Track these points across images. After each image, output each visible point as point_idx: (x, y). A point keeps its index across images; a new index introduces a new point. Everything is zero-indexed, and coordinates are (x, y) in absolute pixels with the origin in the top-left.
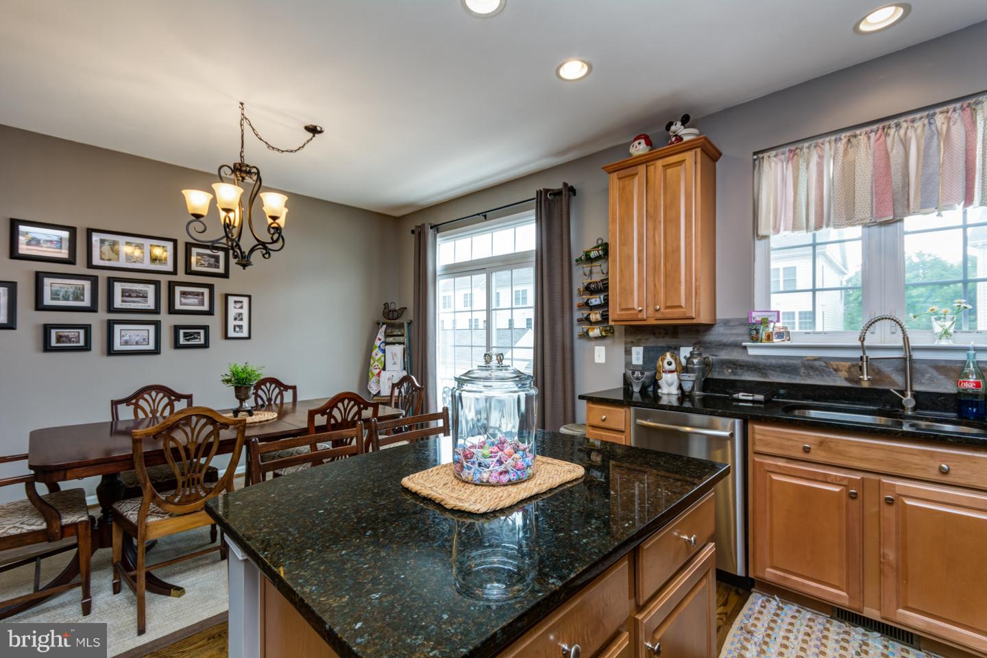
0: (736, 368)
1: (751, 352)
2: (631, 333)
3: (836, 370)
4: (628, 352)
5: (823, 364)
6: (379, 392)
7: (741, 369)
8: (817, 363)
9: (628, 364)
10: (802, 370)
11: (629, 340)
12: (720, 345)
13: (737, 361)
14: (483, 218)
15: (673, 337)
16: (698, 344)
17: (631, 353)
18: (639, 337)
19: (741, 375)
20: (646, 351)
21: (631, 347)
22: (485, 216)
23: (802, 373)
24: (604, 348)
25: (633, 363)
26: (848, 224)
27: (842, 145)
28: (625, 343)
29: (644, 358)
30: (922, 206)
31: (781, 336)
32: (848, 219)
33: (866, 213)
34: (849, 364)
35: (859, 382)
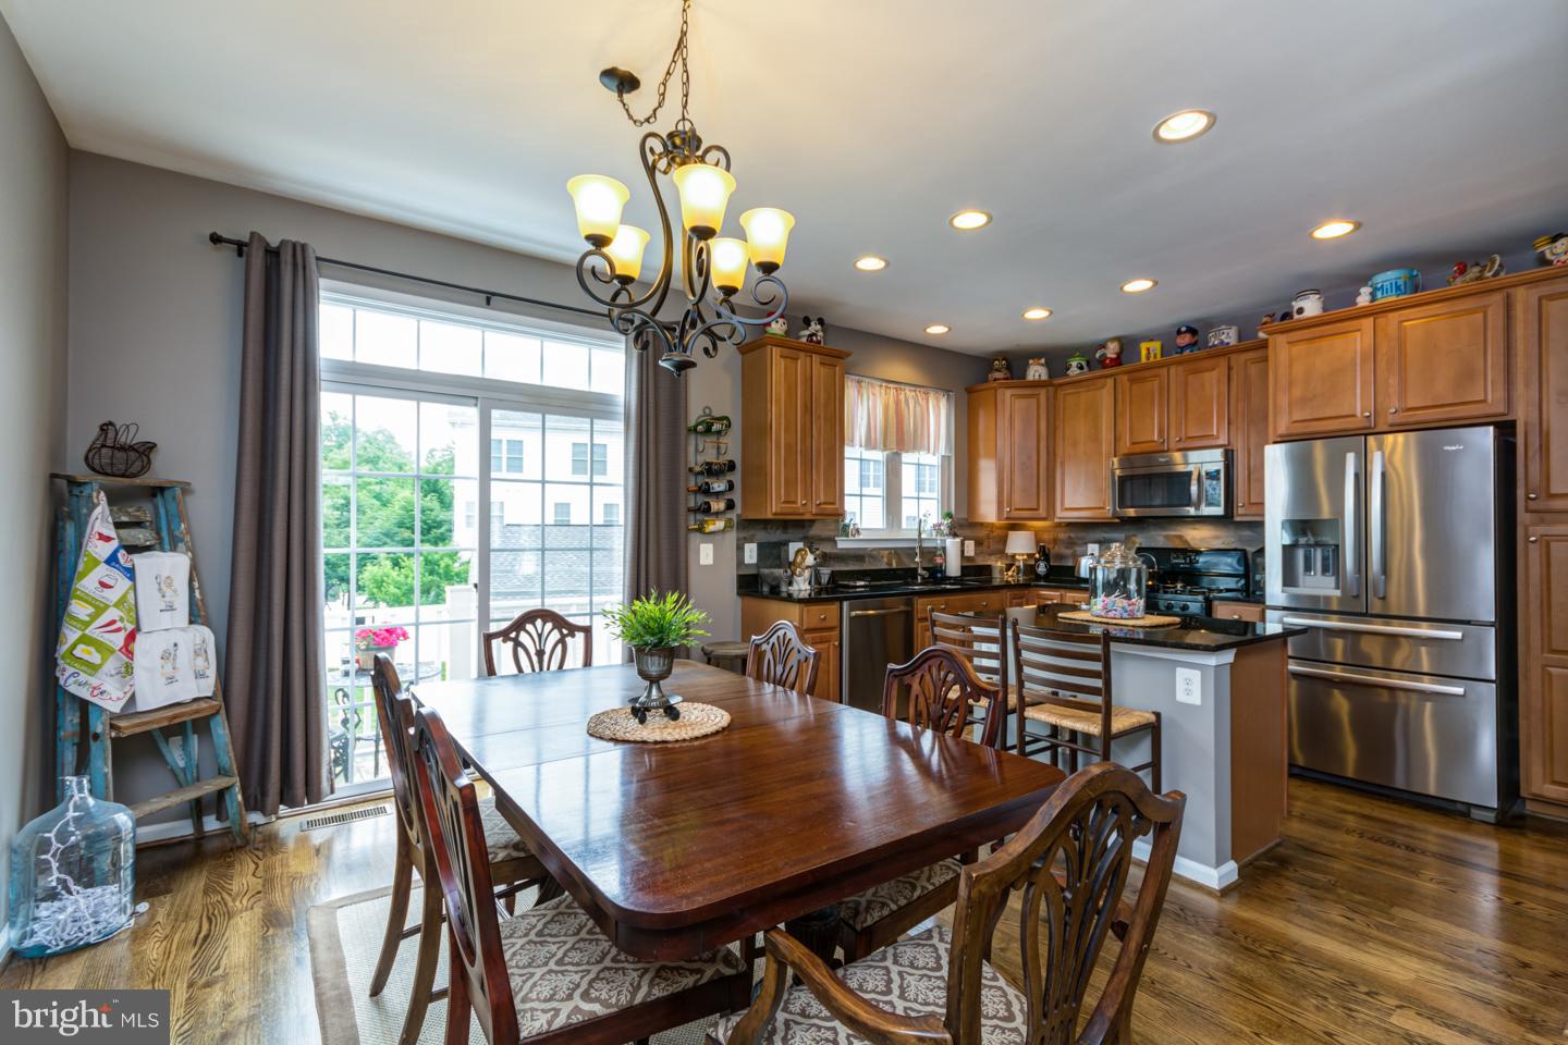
1: (840, 546)
3: (882, 557)
4: (740, 549)
5: (876, 553)
6: (132, 699)
7: (839, 561)
8: (874, 553)
9: (740, 562)
10: (867, 559)
11: (742, 535)
13: (831, 553)
14: (484, 302)
15: (789, 533)
17: (744, 551)
18: (760, 532)
19: (840, 567)
20: (761, 547)
21: (744, 544)
22: (489, 298)
23: (866, 562)
24: (711, 546)
25: (746, 562)
26: (885, 450)
27: (883, 392)
28: (738, 539)
29: (759, 555)
30: (915, 448)
31: (858, 531)
32: (885, 447)
33: (894, 445)
34: (887, 552)
35: (891, 565)
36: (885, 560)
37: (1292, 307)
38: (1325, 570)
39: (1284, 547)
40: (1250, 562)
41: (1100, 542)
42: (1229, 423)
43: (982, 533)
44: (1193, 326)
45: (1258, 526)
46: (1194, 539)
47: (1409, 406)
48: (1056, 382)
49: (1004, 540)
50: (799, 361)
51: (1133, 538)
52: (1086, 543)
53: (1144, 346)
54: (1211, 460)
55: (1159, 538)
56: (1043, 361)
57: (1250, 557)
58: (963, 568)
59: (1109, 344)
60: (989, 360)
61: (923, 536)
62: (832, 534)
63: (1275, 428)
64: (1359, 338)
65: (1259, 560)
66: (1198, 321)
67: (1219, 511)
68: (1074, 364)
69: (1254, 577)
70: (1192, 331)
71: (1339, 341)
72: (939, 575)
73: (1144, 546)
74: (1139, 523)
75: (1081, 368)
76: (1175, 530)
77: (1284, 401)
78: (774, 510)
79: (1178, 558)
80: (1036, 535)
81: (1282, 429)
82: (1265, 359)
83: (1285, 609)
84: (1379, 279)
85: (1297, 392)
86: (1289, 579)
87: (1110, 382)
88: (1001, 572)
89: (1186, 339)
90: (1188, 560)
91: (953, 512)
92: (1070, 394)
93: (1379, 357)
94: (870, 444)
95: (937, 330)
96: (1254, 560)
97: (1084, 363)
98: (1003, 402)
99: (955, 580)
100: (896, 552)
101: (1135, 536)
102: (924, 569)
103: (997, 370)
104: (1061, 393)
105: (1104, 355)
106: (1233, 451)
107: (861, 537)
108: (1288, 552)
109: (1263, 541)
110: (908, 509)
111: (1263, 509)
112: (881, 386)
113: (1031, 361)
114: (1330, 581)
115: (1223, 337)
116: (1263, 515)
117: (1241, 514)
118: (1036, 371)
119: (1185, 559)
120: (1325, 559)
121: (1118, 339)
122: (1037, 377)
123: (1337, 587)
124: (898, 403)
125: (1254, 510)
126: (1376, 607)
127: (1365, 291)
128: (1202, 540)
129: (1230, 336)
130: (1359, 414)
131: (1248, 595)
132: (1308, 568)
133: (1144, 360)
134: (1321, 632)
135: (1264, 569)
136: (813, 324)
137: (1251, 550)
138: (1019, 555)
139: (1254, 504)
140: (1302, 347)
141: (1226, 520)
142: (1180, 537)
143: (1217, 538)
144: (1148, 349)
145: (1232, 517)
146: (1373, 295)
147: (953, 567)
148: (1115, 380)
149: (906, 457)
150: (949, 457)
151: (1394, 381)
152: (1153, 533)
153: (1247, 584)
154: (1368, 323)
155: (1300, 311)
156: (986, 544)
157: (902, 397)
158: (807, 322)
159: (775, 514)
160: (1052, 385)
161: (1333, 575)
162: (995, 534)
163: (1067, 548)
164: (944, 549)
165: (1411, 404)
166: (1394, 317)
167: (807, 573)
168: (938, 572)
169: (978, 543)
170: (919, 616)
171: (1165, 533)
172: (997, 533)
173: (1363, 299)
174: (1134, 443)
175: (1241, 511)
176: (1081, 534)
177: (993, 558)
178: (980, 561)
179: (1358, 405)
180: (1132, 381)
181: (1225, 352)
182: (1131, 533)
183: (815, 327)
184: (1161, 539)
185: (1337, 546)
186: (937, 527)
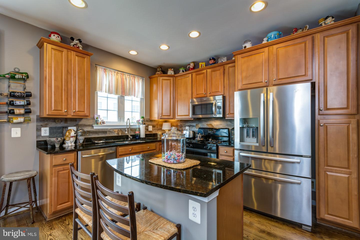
0: (90, 133)
1: (95, 128)
2: (41, 121)
3: (115, 132)
4: (38, 130)
5: (112, 130)
7: (92, 133)
8: (111, 130)
9: (39, 136)
10: (108, 132)
11: (40, 124)
12: (84, 126)
13: (90, 131)
15: (65, 123)
16: (77, 125)
17: (41, 131)
18: (46, 123)
19: (91, 136)
20: (51, 129)
21: (41, 128)
23: (108, 133)
24: (19, 129)
25: (42, 135)
26: (117, 95)
27: (116, 74)
28: (37, 126)
29: (50, 132)
30: (129, 95)
31: (103, 123)
32: (117, 93)
33: (120, 93)
34: (117, 130)
35: (119, 134)
36: (116, 133)
37: (243, 47)
38: (253, 136)
39: (240, 128)
40: (230, 132)
41: (189, 126)
42: (224, 87)
43: (154, 123)
44: (214, 57)
45: (232, 121)
46: (215, 125)
47: (280, 78)
48: (176, 75)
49: (162, 125)
50: (63, 52)
51: (198, 125)
52: (185, 126)
53: (200, 64)
54: (219, 99)
55: (205, 125)
56: (172, 69)
57: (230, 130)
58: (146, 135)
59: (191, 64)
60: (156, 69)
61: (131, 124)
62: (91, 123)
63: (237, 87)
64: (264, 55)
65: (233, 132)
66: (216, 56)
67: (221, 116)
68: (181, 70)
69: (231, 137)
70: (214, 59)
71: (257, 56)
72: (137, 137)
73: (201, 127)
74: (199, 120)
75: (183, 71)
76: (209, 122)
77: (240, 77)
78: (47, 114)
79: (210, 131)
80: (171, 124)
81: (240, 88)
82: (234, 66)
83: (240, 150)
84: (269, 35)
85: (244, 74)
86: (242, 140)
87: (190, 75)
88: (160, 135)
89: (212, 61)
90: (213, 132)
91: (144, 117)
92: (179, 79)
93: (270, 61)
94: (110, 92)
95: (133, 53)
96: (231, 132)
97: (184, 70)
98: (159, 81)
99: (143, 139)
100: (121, 130)
101: (198, 124)
102: (131, 135)
103: (158, 71)
104: (177, 79)
105: (189, 67)
106: (225, 96)
107: (105, 125)
108: (242, 129)
109: (234, 126)
110: (127, 115)
111: (234, 115)
112: (115, 72)
113: (169, 69)
114: (255, 140)
115: (222, 60)
116: (234, 117)
117: (228, 117)
118: (170, 72)
119: (212, 131)
120: (253, 132)
121: (194, 62)
122: (170, 74)
123: (257, 142)
124: (122, 79)
125: (231, 115)
126: (270, 150)
127: (265, 39)
128: (217, 125)
129: (224, 60)
130: (263, 81)
131: (229, 144)
132: (248, 135)
133: (200, 67)
134: (250, 158)
135: (234, 135)
136: (75, 40)
137: (230, 128)
138: (166, 130)
139: (231, 113)
140: (246, 59)
141: (223, 118)
142: (211, 124)
143: (221, 125)
144: (201, 65)
145: (225, 118)
146: (267, 41)
147: (143, 135)
148: (192, 74)
149: (126, 98)
150: (143, 99)
151: (275, 69)
152: (203, 123)
153: (229, 139)
154: (266, 49)
155: (245, 47)
156: (156, 127)
157: (124, 77)
158: (72, 39)
159: (48, 115)
160: (175, 77)
161: (256, 138)
162: (159, 124)
163: (180, 128)
164: (139, 129)
165: (280, 77)
166: (275, 47)
167: (72, 139)
168: (136, 136)
169: (154, 126)
170: (119, 154)
171: (207, 123)
172: (160, 123)
173: (265, 42)
174: (197, 94)
175: (227, 116)
176: (184, 124)
177: (159, 131)
178: (154, 132)
179: (263, 78)
180: (197, 75)
181: (223, 65)
182: (198, 123)
183: (75, 42)
184: (206, 125)
185: (257, 128)
186: (138, 121)
